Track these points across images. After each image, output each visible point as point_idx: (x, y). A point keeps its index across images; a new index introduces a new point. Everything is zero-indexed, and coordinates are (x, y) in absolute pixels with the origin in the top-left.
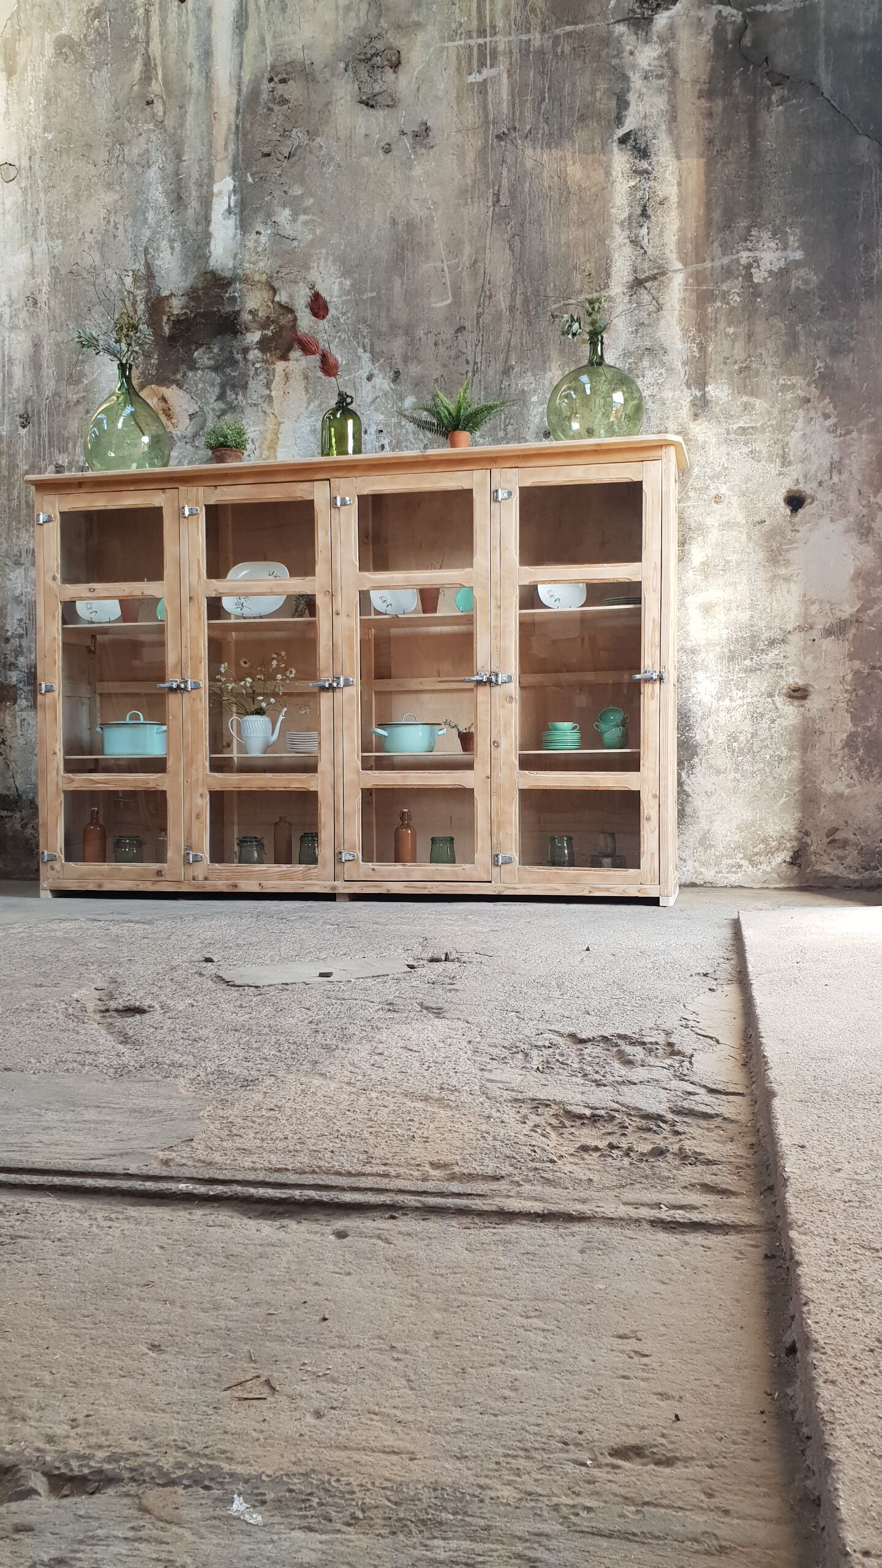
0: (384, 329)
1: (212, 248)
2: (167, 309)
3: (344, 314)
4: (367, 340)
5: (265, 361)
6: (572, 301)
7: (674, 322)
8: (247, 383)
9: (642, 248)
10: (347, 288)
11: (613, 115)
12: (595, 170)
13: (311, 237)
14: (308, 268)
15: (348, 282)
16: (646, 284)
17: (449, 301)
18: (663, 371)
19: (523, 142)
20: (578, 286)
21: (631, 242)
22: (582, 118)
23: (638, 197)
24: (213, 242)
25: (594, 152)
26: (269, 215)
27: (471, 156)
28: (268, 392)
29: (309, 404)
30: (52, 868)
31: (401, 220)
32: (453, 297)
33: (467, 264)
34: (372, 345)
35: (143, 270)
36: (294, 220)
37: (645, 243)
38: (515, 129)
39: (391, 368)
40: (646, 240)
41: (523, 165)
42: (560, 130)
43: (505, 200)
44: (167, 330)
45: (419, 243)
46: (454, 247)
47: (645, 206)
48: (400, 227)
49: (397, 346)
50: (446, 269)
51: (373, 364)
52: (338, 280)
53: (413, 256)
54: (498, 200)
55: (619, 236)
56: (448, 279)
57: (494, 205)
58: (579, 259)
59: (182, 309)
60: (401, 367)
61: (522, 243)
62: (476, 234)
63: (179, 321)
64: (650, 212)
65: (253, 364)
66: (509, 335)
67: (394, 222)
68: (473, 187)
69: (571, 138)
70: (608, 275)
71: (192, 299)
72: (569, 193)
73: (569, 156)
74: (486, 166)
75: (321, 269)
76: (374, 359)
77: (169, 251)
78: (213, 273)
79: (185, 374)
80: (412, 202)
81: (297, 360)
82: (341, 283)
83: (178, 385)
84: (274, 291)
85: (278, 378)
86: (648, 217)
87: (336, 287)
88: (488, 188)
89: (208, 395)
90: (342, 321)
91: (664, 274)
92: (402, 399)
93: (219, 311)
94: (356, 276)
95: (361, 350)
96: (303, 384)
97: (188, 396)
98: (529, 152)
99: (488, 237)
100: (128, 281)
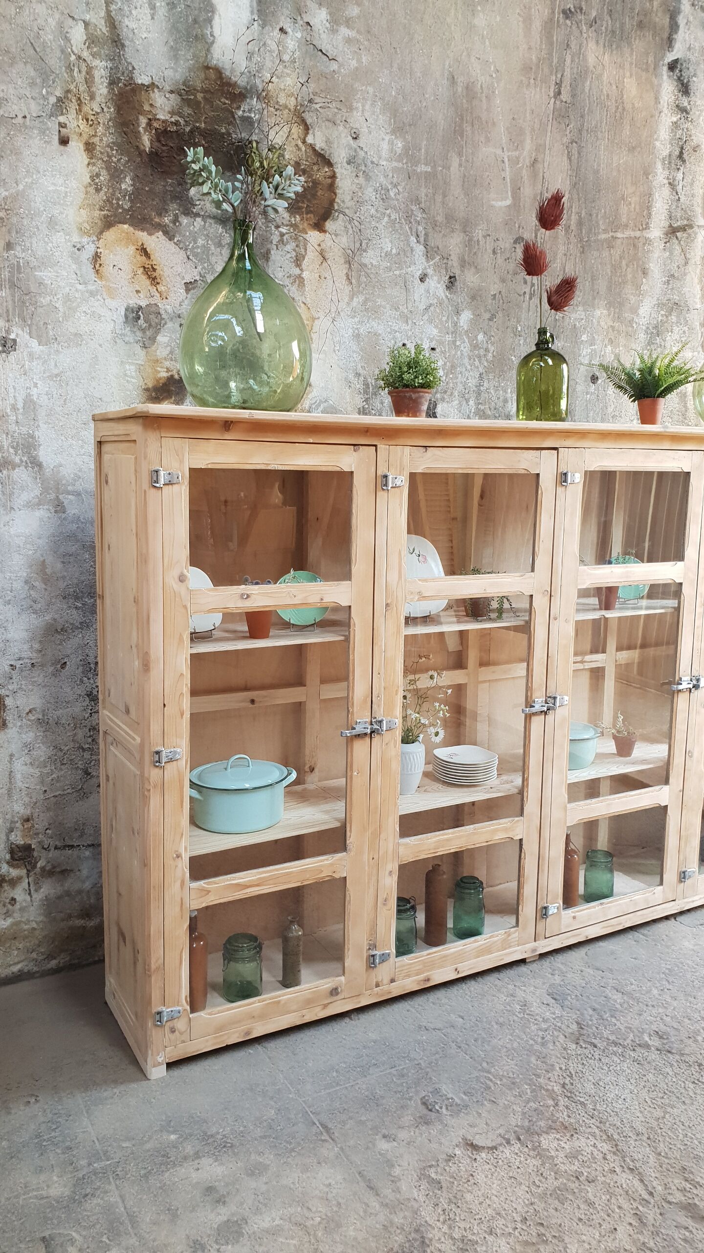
0: (440, 218)
1: (216, 32)
2: (147, 108)
3: (395, 186)
4: (420, 228)
5: (294, 226)
6: (619, 235)
7: (696, 280)
8: (268, 252)
9: (677, 193)
10: (399, 151)
11: (666, 35)
12: (647, 90)
13: (354, 63)
14: (351, 109)
15: (399, 144)
16: (678, 234)
17: (509, 202)
18: (686, 329)
19: (587, 30)
20: (624, 220)
21: (670, 183)
22: (641, 25)
23: (678, 136)
24: (216, 22)
25: (647, 70)
26: (299, 11)
27: (537, 25)
28: (297, 271)
29: (351, 298)
30: (173, 1031)
31: (461, 80)
32: (513, 197)
33: (527, 162)
34: (426, 235)
35: (102, 28)
36: (333, 31)
37: (679, 188)
38: (581, 9)
39: (447, 271)
40: (680, 187)
41: (585, 59)
42: (622, 31)
43: (565, 96)
44: (146, 141)
45: (479, 118)
46: (516, 137)
47: (682, 148)
48: (460, 89)
49: (454, 244)
50: (506, 160)
51: (428, 261)
52: (387, 138)
53: (473, 133)
54: (559, 93)
55: (660, 175)
56: (508, 174)
57: (555, 97)
58: (627, 188)
59: (172, 113)
60: (457, 272)
61: (579, 153)
62: (537, 126)
63: (165, 130)
64: (685, 156)
65: (277, 227)
66: (564, 259)
67: (453, 80)
68: (538, 66)
69: (630, 44)
70: (649, 215)
71: (187, 102)
72: (624, 109)
73: (627, 66)
74: (552, 44)
75: (367, 114)
76: (428, 256)
77: (148, 11)
78: (218, 72)
79: (176, 220)
80: (473, 59)
81: (336, 235)
82: (391, 143)
83: (166, 233)
84: (307, 128)
85: (311, 255)
86: (684, 161)
87: (385, 146)
88: (551, 74)
89: (213, 259)
90: (392, 194)
91: (691, 226)
92: (458, 313)
93: (229, 134)
94: (409, 137)
95: (413, 239)
96: (344, 269)
97: (182, 254)
98: (592, 45)
99: (549, 134)
100: (78, 35)
